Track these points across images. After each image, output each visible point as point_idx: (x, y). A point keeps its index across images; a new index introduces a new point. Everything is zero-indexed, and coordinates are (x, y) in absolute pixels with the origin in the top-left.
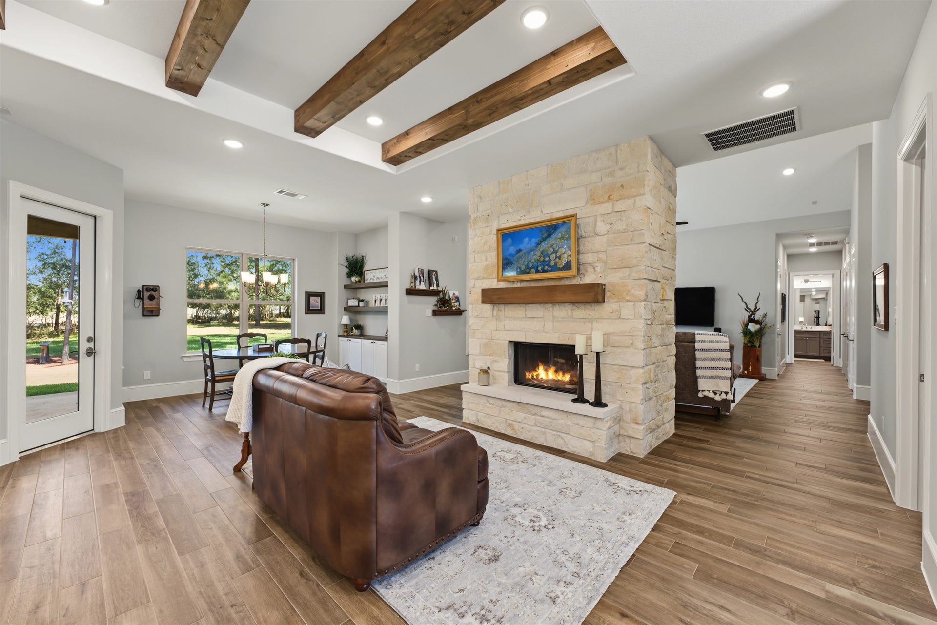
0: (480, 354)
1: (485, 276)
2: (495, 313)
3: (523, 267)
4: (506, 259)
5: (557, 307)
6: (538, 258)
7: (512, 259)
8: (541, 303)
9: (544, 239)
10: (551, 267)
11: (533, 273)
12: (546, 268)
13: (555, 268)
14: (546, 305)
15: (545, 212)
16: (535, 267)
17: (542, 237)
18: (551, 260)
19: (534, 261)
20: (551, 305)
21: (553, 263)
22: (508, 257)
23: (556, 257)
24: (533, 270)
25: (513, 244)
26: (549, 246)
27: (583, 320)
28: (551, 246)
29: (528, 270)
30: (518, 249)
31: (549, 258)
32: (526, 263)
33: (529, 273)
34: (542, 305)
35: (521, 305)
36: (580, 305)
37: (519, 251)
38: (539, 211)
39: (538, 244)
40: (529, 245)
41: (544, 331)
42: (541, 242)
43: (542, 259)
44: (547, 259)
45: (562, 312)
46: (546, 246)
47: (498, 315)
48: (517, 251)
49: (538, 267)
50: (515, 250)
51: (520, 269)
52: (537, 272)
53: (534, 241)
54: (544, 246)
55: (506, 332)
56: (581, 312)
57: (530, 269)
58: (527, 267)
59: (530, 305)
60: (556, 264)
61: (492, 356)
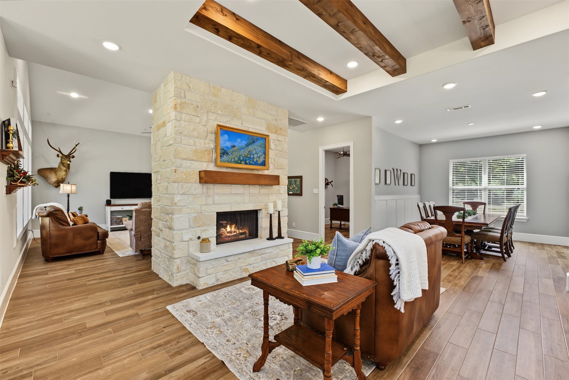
0: (190, 227)
1: (195, 158)
2: (205, 191)
3: (236, 159)
4: (223, 149)
5: (251, 187)
6: (247, 155)
7: (228, 151)
8: (241, 184)
9: (251, 144)
10: (254, 162)
11: (243, 164)
12: (251, 162)
13: (256, 164)
14: (245, 185)
15: (244, 124)
16: (245, 161)
17: (249, 142)
18: (254, 158)
19: (244, 156)
20: (248, 186)
21: (255, 160)
22: (225, 149)
23: (257, 157)
24: (243, 162)
25: (229, 140)
26: (253, 149)
27: (264, 195)
28: (255, 149)
29: (239, 162)
30: (233, 144)
31: (253, 156)
32: (238, 156)
33: (240, 163)
34: (242, 185)
35: (227, 185)
36: (263, 186)
37: (234, 146)
38: (241, 122)
39: (247, 145)
40: (241, 144)
41: (243, 203)
42: (249, 145)
43: (249, 156)
44: (252, 156)
45: (255, 190)
46: (251, 148)
47: (207, 192)
48: (232, 146)
49: (246, 161)
50: (231, 145)
51: (234, 160)
52: (246, 164)
53: (244, 143)
54: (250, 148)
55: (215, 205)
56: (264, 190)
57: (241, 161)
58: (239, 159)
59: (234, 185)
60: (257, 161)
61: (202, 226)
